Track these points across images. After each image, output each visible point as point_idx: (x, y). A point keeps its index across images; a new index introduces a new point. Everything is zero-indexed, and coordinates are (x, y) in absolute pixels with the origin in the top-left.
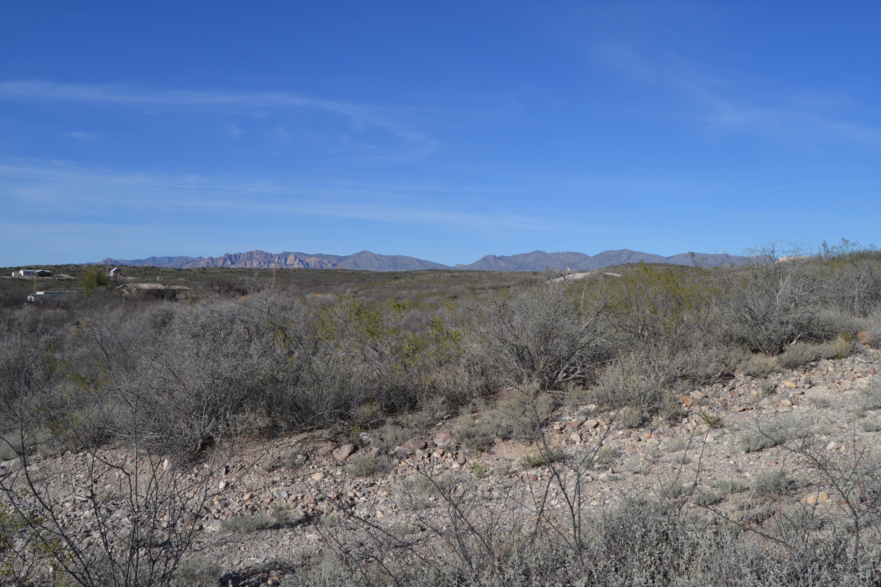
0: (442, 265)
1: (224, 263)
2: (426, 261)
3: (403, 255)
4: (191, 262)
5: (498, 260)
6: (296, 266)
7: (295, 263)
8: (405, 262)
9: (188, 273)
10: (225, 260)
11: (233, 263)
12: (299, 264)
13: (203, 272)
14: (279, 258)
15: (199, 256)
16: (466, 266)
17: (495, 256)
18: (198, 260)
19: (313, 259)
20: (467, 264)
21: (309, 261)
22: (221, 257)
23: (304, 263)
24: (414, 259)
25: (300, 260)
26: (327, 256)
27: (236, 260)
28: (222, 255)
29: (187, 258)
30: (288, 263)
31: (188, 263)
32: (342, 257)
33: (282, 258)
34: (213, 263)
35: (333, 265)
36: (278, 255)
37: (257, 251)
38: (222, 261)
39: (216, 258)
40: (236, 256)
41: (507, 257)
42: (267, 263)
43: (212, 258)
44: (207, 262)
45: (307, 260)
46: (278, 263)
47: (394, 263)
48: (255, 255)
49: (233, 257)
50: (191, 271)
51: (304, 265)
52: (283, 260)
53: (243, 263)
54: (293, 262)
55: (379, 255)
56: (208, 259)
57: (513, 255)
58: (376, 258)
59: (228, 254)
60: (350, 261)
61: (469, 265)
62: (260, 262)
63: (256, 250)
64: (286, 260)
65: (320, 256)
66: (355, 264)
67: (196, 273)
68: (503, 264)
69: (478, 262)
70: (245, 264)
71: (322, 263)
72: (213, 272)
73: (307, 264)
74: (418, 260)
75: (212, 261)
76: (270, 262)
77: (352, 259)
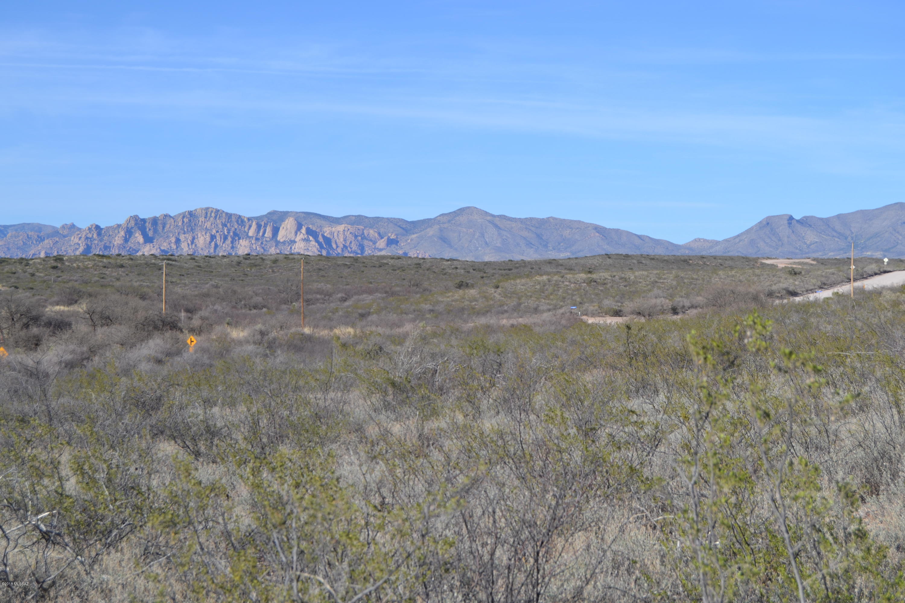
0: (658, 242)
1: (126, 240)
2: (617, 231)
3: (562, 217)
4: (49, 236)
5: (799, 227)
6: (299, 247)
7: (297, 239)
8: (567, 233)
9: (19, 268)
10: (129, 233)
11: (148, 240)
12: (307, 240)
13: (54, 268)
14: (259, 226)
15: (69, 223)
16: (717, 243)
17: (791, 218)
18: (65, 232)
19: (341, 228)
20: (720, 239)
21: (332, 233)
22: (119, 226)
23: (321, 239)
24: (587, 226)
25: (309, 232)
26: (376, 221)
27: (155, 231)
28: (122, 221)
29: (39, 228)
30: (281, 237)
31: (41, 239)
32: (413, 223)
33: (266, 225)
34: (101, 240)
35: (391, 242)
36: (256, 218)
37: (207, 209)
38: (122, 233)
39: (108, 228)
40: (155, 221)
41: (821, 219)
42: (230, 239)
43: (97, 227)
44: (87, 238)
45: (327, 231)
46: (257, 239)
47: (539, 236)
48: (202, 219)
49: (148, 225)
50: (27, 265)
51: (320, 244)
52: (269, 230)
53: (173, 240)
54: (292, 236)
55: (503, 217)
56: (89, 229)
57: (836, 214)
58: (496, 226)
59: (136, 218)
60: (431, 232)
61: (726, 241)
62: (213, 237)
63: (205, 206)
64: (276, 231)
65: (359, 220)
66: (444, 240)
67: (38, 270)
68: (811, 237)
69: (748, 232)
70: (178, 241)
71: (364, 238)
72: (78, 268)
73: (328, 241)
74: (599, 229)
75: (99, 234)
76: (237, 236)
77: (436, 227)
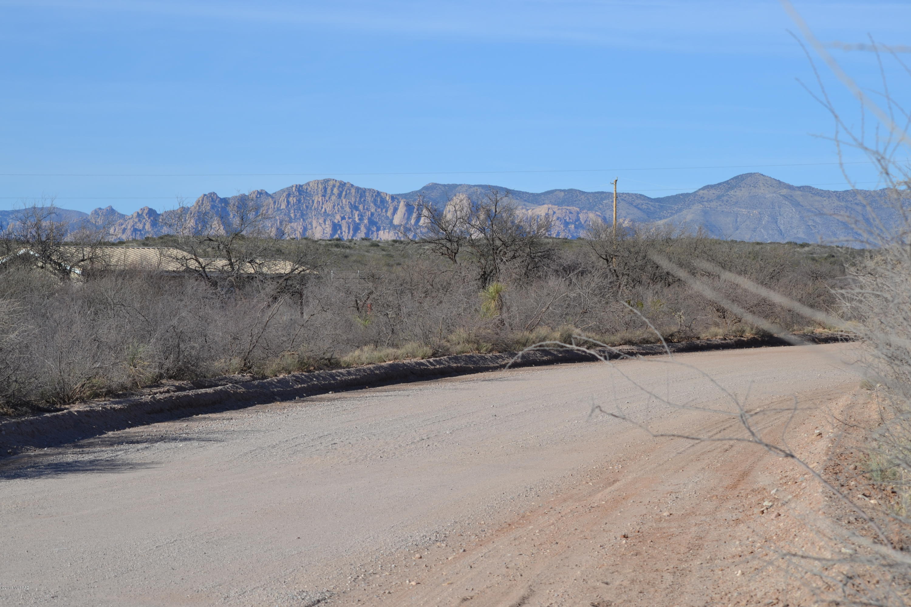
10: (202, 220)
11: (234, 232)
14: (409, 208)
15: (104, 206)
18: (100, 221)
19: (542, 210)
21: (528, 219)
22: (184, 210)
26: (599, 198)
27: (244, 219)
28: (190, 202)
29: (57, 215)
32: (658, 200)
33: (420, 207)
36: (404, 196)
37: (327, 181)
38: (191, 221)
40: (243, 201)
42: (363, 230)
43: (151, 212)
45: (520, 215)
46: (407, 231)
48: (318, 198)
49: (232, 209)
52: (425, 215)
53: (273, 232)
54: (463, 224)
55: (807, 189)
56: (139, 215)
58: (796, 204)
59: (212, 197)
60: (689, 215)
62: (336, 225)
63: (321, 178)
64: (437, 216)
65: (571, 197)
66: (711, 228)
70: (280, 234)
71: (579, 226)
75: (154, 223)
76: (373, 223)
77: (698, 207)
